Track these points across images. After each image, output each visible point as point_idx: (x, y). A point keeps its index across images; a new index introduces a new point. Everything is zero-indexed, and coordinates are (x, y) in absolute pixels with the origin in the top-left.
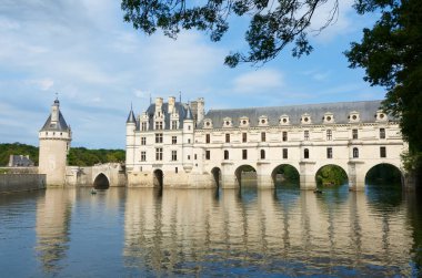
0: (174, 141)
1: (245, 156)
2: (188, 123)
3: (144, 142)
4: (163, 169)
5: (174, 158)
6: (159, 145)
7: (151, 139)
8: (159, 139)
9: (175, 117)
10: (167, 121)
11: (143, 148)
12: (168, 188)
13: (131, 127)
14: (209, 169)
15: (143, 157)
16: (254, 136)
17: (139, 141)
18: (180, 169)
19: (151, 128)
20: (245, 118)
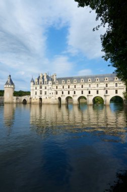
0: (46, 88)
1: (69, 93)
2: (50, 82)
3: (36, 89)
4: (42, 98)
5: (46, 93)
6: (41, 89)
7: (38, 87)
8: (41, 88)
9: (46, 80)
10: (43, 81)
11: (36, 91)
12: (44, 104)
13: (32, 83)
14: (57, 98)
15: (36, 94)
16: (72, 86)
17: (34, 88)
18: (48, 97)
19: (38, 84)
20: (69, 80)
